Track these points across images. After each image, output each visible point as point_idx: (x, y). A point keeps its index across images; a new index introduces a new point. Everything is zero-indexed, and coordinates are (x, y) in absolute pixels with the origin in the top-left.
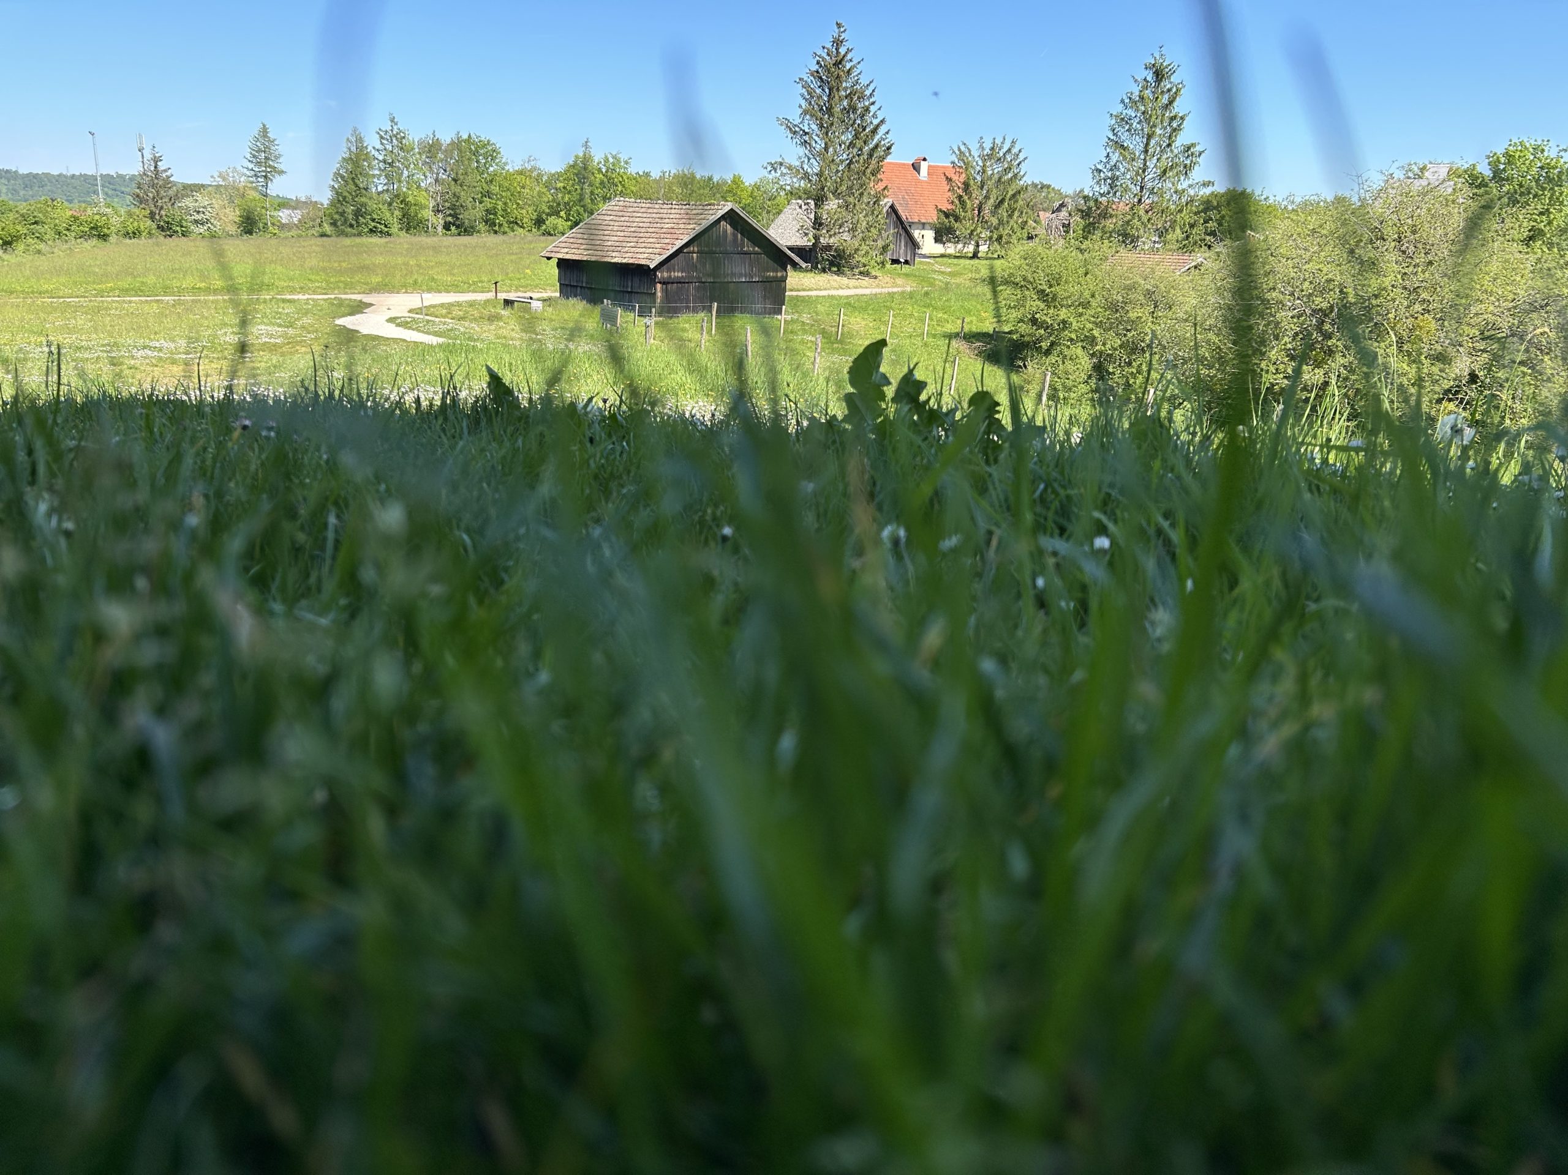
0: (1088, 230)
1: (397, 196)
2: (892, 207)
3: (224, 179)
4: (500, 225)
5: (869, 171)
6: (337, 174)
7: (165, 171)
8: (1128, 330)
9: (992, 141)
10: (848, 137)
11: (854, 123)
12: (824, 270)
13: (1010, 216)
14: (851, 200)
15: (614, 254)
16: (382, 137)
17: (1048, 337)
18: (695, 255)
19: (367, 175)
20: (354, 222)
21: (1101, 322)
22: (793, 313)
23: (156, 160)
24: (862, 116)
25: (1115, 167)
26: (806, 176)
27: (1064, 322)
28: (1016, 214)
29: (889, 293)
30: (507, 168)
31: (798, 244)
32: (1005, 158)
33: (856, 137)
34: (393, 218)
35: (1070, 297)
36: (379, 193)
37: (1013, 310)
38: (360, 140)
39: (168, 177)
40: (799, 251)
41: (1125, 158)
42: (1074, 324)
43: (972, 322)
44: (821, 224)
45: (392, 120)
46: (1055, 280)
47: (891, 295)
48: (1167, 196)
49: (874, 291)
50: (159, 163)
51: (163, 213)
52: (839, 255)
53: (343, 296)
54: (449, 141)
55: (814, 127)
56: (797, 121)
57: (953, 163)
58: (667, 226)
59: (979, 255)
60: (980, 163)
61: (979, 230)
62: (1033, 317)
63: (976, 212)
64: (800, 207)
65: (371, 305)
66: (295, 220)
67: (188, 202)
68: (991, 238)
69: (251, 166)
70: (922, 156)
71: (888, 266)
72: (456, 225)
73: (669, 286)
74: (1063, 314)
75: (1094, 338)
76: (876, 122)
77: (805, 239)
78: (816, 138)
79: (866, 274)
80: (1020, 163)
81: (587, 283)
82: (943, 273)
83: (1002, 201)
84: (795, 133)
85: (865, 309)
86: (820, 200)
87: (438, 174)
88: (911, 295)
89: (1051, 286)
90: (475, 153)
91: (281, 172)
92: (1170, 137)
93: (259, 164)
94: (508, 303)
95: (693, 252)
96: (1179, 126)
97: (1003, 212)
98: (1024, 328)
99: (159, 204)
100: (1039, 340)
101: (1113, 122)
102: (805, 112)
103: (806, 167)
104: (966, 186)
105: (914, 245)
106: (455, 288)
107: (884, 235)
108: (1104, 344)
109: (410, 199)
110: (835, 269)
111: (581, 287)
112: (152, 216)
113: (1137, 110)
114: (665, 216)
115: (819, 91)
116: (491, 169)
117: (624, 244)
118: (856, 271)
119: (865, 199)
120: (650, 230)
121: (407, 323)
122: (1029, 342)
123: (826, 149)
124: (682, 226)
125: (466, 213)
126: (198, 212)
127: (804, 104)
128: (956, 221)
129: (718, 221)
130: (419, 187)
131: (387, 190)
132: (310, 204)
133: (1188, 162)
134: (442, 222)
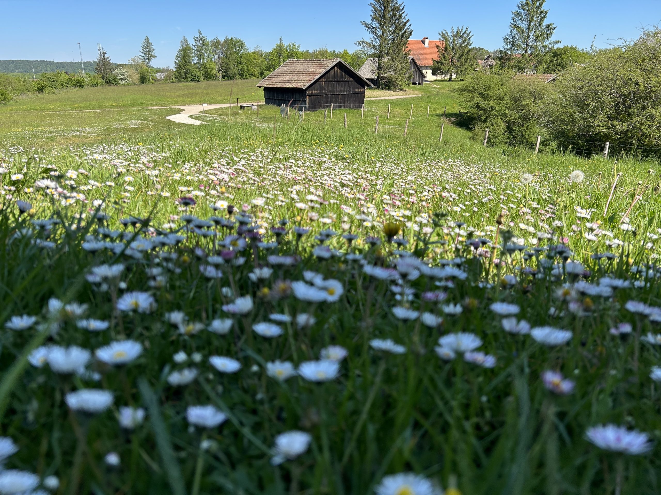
0: (502, 66)
1: (203, 65)
2: (413, 59)
3: (134, 61)
4: (246, 76)
5: (402, 43)
6: (177, 57)
7: (108, 58)
8: (522, 110)
9: (457, 28)
10: (392, 28)
11: (395, 22)
12: (382, 89)
13: (466, 62)
14: (394, 56)
15: (288, 84)
16: (195, 40)
17: (485, 114)
18: (323, 83)
19: (189, 57)
20: (184, 77)
21: (509, 107)
22: (368, 108)
23: (104, 54)
24: (399, 19)
25: (514, 37)
26: (374, 47)
27: (492, 107)
28: (468, 61)
29: (411, 97)
30: (248, 51)
31: (371, 77)
32: (463, 36)
33: (396, 28)
34: (201, 74)
35: (495, 95)
36: (195, 64)
37: (468, 103)
38: (186, 41)
39: (109, 61)
40: (371, 80)
41: (519, 32)
42: (497, 108)
43: (449, 109)
44: (381, 68)
45: (200, 33)
46: (488, 88)
47: (413, 98)
48: (539, 48)
49: (405, 97)
50: (105, 55)
51: (108, 76)
52: (389, 81)
53: (173, 107)
54: (223, 40)
55: (377, 24)
56: (370, 22)
57: (440, 39)
58: (311, 70)
59: (452, 80)
60: (452, 38)
61: (452, 68)
62: (478, 105)
63: (450, 61)
64: (372, 61)
65: (184, 110)
66: (163, 77)
67: (118, 71)
68: (457, 72)
69: (142, 55)
70: (426, 37)
71: (411, 85)
72: (227, 76)
73: (312, 97)
74: (492, 103)
75: (506, 114)
76: (405, 21)
77: (374, 75)
78: (378, 30)
79: (401, 89)
80: (470, 38)
81: (277, 97)
82: (436, 88)
83: (462, 55)
84: (369, 28)
85: (400, 104)
86: (380, 57)
87: (219, 55)
88: (421, 98)
89: (486, 91)
90: (235, 45)
91: (155, 57)
92: (540, 21)
93: (145, 54)
94: (242, 107)
95: (323, 82)
96: (544, 16)
97: (462, 60)
98: (474, 111)
99: (106, 72)
100: (480, 116)
101: (514, 15)
102: (373, 18)
103: (374, 42)
104: (446, 49)
105: (423, 76)
106: (222, 102)
107: (409, 71)
108: (511, 117)
109: (208, 66)
110: (387, 88)
111: (274, 99)
112: (103, 78)
113: (524, 10)
114: (310, 66)
115: (379, 8)
116: (241, 52)
117: (292, 79)
118: (397, 88)
119: (400, 55)
120: (304, 72)
121: (197, 117)
122: (475, 117)
123: (383, 34)
124: (318, 70)
125: (231, 71)
126: (122, 75)
127: (373, 14)
128: (441, 65)
129: (333, 68)
130: (211, 61)
131: (198, 63)
132: (168, 70)
133: (549, 32)
134: (221, 75)
